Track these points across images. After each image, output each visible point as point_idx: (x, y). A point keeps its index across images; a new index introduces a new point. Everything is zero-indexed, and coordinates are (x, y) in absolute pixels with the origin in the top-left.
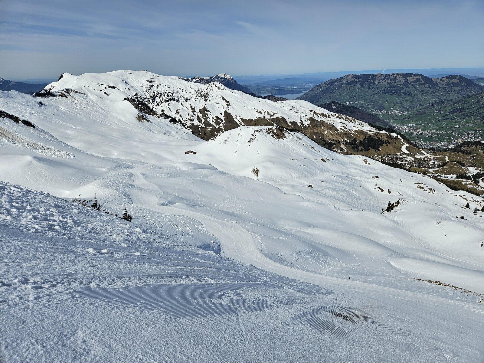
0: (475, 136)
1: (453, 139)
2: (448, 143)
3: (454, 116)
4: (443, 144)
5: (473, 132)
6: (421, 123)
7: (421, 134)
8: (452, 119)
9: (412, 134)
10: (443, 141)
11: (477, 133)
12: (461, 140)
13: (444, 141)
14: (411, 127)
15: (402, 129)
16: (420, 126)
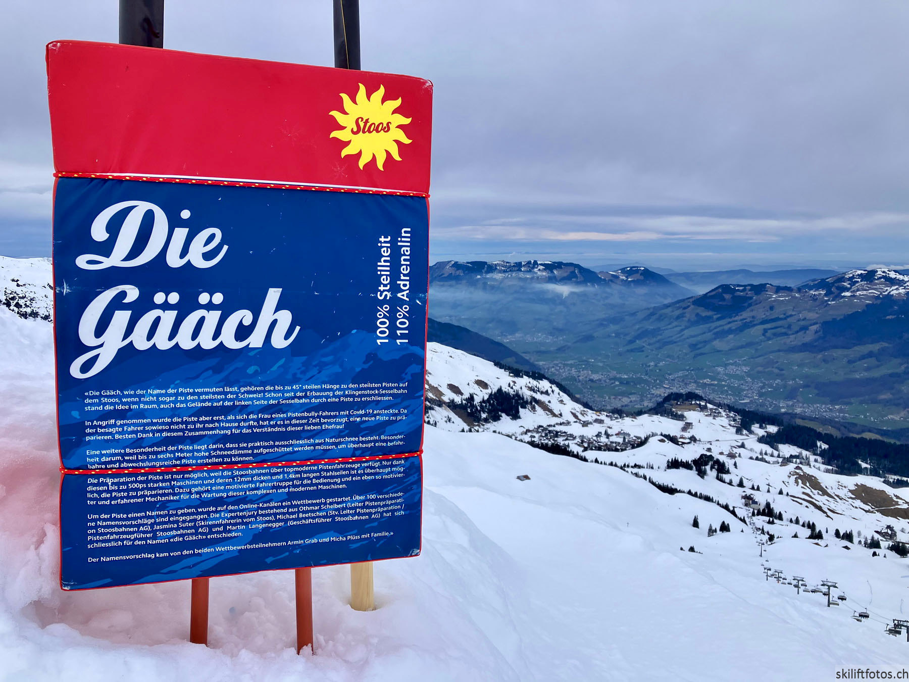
0: (684, 381)
1: (649, 389)
2: (642, 396)
3: (644, 345)
4: (633, 398)
5: (680, 374)
6: (589, 358)
7: (592, 380)
8: (641, 350)
9: (576, 380)
10: (631, 394)
11: (687, 375)
12: (662, 390)
13: (634, 393)
14: (571, 366)
15: (555, 371)
16: (588, 366)
